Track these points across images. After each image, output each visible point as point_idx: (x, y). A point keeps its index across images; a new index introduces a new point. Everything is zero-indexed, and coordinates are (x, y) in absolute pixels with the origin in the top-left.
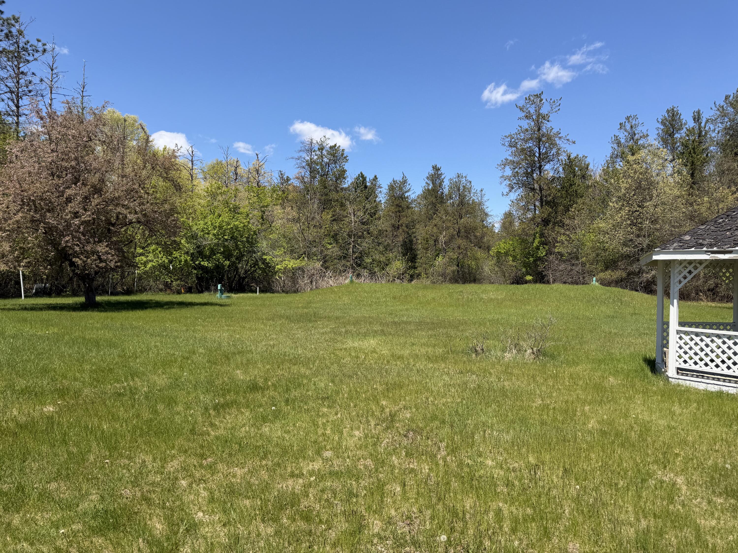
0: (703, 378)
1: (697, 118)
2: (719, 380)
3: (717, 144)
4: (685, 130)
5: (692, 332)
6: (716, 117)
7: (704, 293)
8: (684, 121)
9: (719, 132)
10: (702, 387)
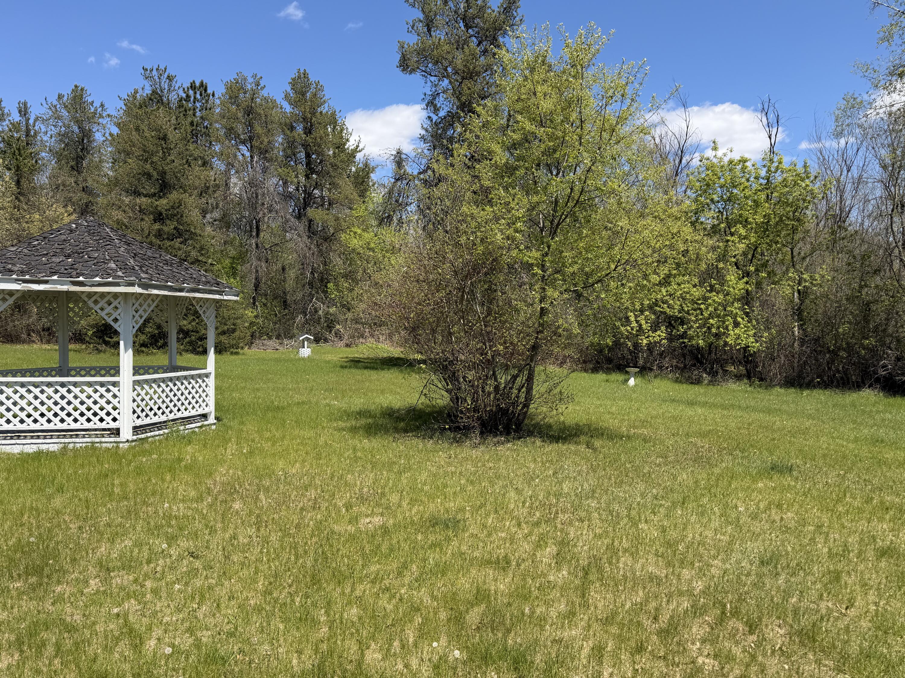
0: (18, 439)
1: (24, 111)
2: (38, 437)
3: (50, 150)
4: (7, 122)
5: (16, 382)
6: (48, 116)
7: (38, 333)
8: (6, 111)
9: (51, 137)
10: (16, 450)
